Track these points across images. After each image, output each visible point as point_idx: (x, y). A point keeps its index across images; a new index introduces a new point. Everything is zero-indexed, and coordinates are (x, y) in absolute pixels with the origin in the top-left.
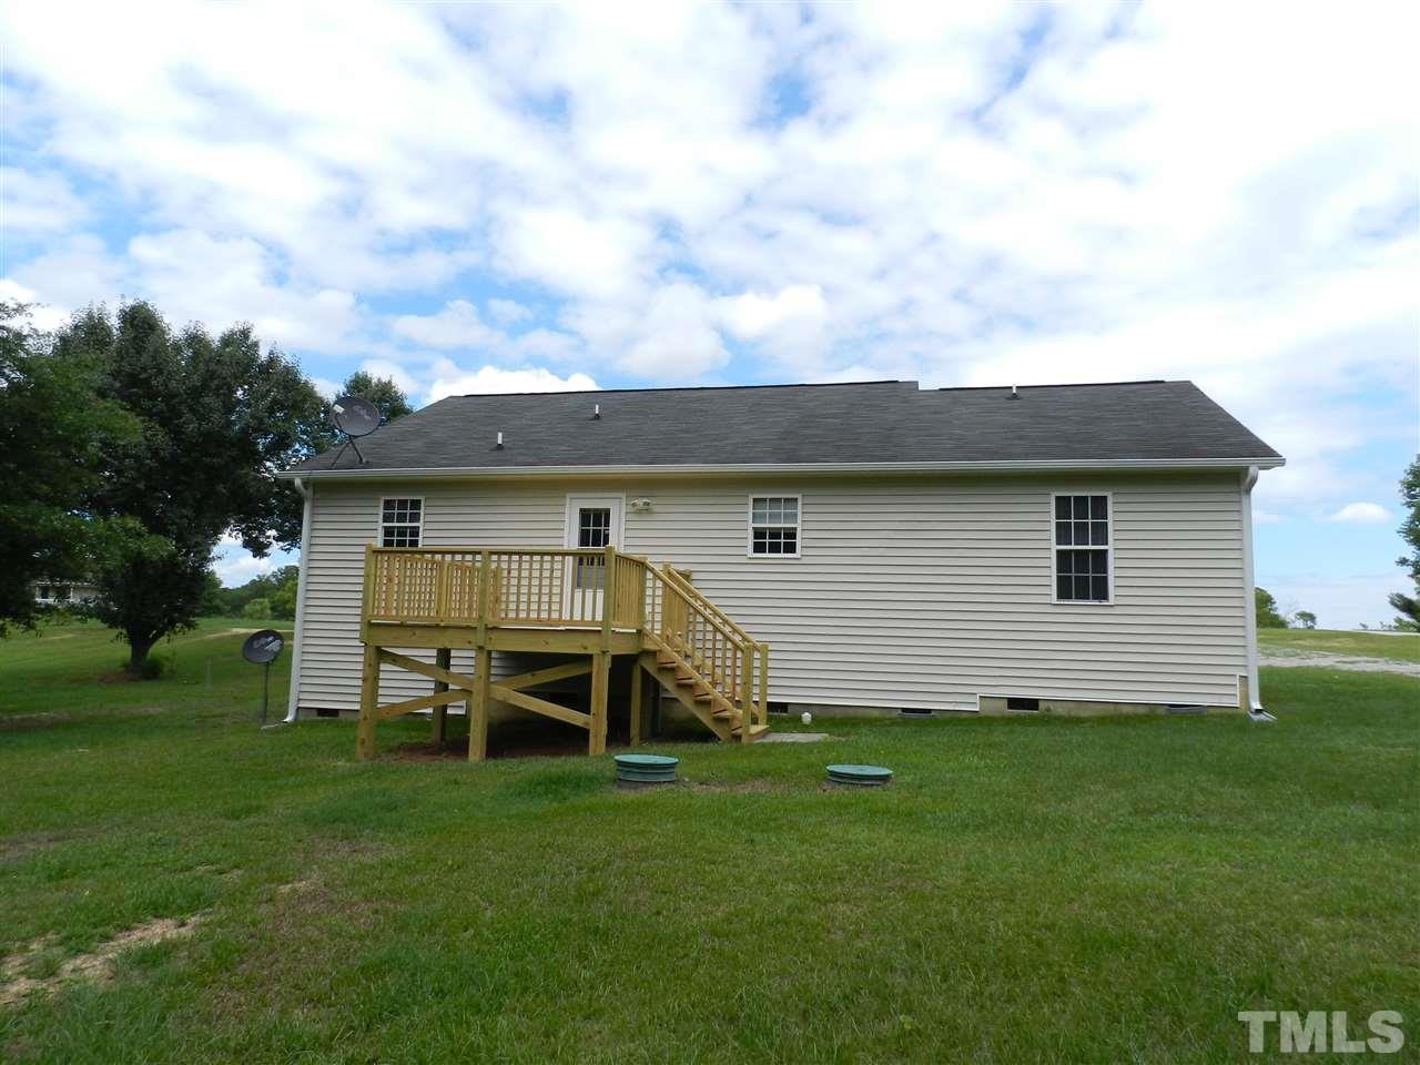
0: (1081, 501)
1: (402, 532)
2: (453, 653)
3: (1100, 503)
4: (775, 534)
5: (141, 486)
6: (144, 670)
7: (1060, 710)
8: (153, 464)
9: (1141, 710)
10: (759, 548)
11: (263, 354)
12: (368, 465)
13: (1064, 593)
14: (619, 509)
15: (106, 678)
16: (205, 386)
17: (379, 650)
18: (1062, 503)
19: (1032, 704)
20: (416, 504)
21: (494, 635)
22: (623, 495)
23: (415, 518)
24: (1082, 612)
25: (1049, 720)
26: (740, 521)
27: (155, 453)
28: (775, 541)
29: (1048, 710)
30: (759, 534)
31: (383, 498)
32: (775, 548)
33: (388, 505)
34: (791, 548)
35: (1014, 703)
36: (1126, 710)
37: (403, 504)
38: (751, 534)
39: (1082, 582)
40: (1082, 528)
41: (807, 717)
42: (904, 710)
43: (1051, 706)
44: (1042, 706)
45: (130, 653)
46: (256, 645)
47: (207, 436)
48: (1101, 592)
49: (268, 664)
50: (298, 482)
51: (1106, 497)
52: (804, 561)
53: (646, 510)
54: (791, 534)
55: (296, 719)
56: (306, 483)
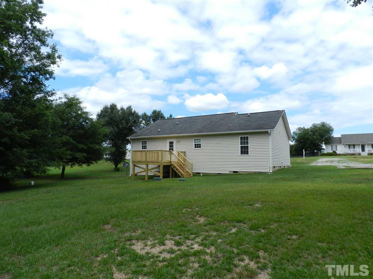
0: (244, 137)
1: (144, 146)
2: (149, 165)
3: (247, 138)
4: (198, 145)
5: (113, 138)
6: (117, 170)
7: (241, 173)
8: (115, 134)
9: (254, 173)
10: (195, 147)
11: (133, 111)
12: (139, 136)
13: (242, 153)
14: (174, 141)
15: (111, 171)
16: (123, 119)
17: (134, 165)
18: (241, 138)
19: (237, 172)
20: (146, 142)
21: (148, 163)
22: (175, 139)
23: (146, 144)
24: (245, 156)
25: (240, 174)
26: (192, 143)
27: (115, 132)
28: (198, 146)
29: (239, 173)
30: (195, 145)
31: (142, 141)
32: (198, 147)
33: (142, 142)
34: (200, 147)
35: (234, 172)
36: (251, 173)
37: (144, 142)
38: (194, 145)
39: (245, 151)
40: (244, 142)
41: (201, 175)
42: (218, 173)
43: (240, 172)
44: (238, 172)
45: (115, 167)
46: (125, 165)
47: (123, 128)
48: (248, 153)
49: (127, 168)
50: (129, 139)
51: (248, 137)
52: (202, 149)
53: (179, 142)
54: (200, 145)
55: (131, 176)
56: (131, 139)
